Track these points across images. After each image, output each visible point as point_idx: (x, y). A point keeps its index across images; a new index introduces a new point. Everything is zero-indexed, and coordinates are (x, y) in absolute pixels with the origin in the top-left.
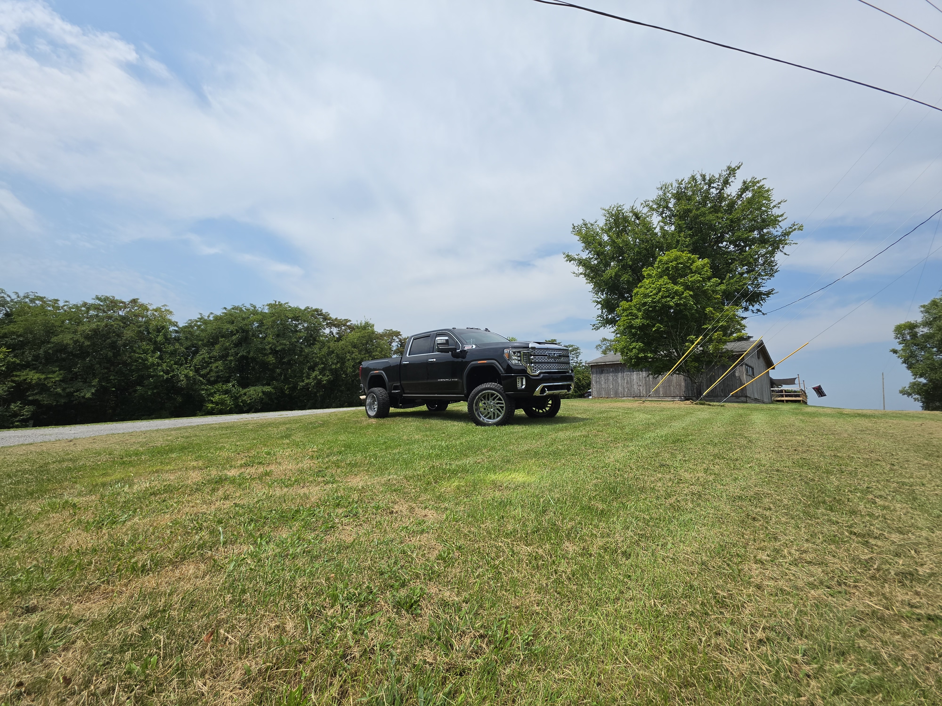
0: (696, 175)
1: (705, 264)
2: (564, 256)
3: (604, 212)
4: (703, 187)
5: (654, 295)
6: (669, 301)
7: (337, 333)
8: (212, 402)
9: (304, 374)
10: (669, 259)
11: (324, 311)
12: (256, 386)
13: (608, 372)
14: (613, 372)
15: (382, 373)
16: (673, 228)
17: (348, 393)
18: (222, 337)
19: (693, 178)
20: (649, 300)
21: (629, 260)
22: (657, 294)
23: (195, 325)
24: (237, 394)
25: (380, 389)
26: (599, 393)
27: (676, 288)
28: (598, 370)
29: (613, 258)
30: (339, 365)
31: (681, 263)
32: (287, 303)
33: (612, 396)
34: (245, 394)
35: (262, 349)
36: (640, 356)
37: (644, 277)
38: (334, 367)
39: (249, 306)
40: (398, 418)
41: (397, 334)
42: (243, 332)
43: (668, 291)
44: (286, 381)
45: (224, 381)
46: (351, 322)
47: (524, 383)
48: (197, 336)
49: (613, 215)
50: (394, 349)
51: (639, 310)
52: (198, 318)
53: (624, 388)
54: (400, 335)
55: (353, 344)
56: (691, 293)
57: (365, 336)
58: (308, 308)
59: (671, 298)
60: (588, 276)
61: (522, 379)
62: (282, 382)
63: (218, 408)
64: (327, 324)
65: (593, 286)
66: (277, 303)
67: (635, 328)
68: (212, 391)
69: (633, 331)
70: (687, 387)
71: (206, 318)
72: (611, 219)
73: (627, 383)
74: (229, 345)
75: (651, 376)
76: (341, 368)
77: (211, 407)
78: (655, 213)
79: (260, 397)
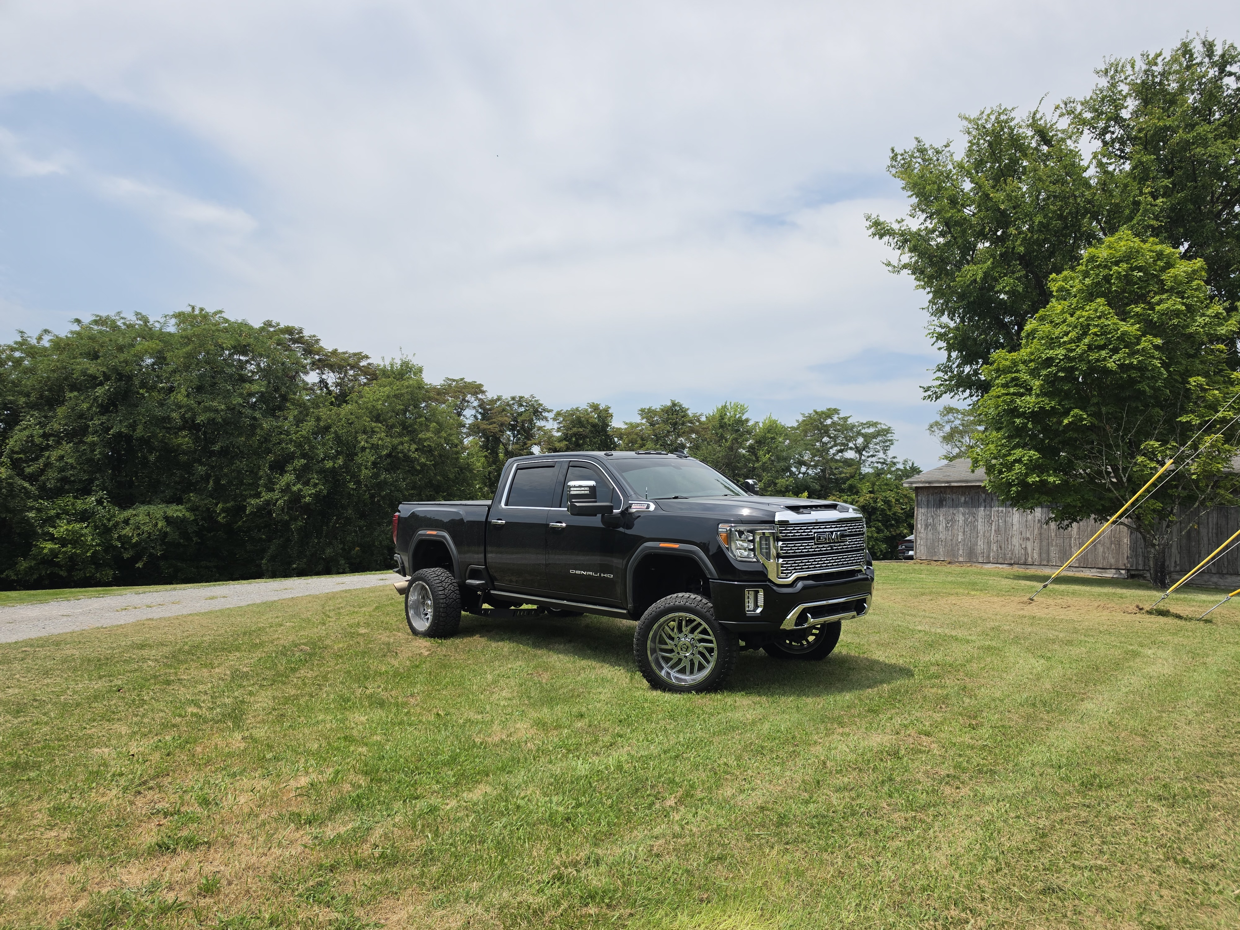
0: (1191, 41)
1: (1194, 272)
2: (868, 223)
3: (965, 123)
4: (1207, 72)
5: (1072, 341)
6: (1104, 359)
7: (337, 385)
8: (52, 538)
9: (260, 479)
10: (1112, 256)
11: (306, 333)
12: (149, 503)
13: (955, 505)
14: (966, 505)
15: (444, 537)
16: (1127, 167)
17: (362, 523)
18: (73, 387)
19: (1186, 50)
20: (1060, 352)
21: (1019, 242)
22: (1079, 339)
23: (10, 358)
24: (109, 520)
25: (438, 570)
26: (932, 549)
27: (1124, 327)
28: (931, 498)
29: (982, 235)
30: (340, 462)
31: (1140, 269)
32: (221, 312)
33: (961, 559)
34: (126, 522)
35: (163, 418)
36: (1030, 480)
37: (1051, 295)
38: (329, 464)
39: (131, 318)
40: (477, 637)
41: (477, 389)
42: (120, 380)
43: (1104, 333)
44: (219, 492)
45: (77, 490)
46: (369, 361)
47: (761, 601)
48: (13, 382)
49: (987, 133)
50: (469, 422)
51: (1034, 373)
52: (16, 343)
53: (989, 543)
54: (483, 392)
55: (375, 412)
56: (1159, 341)
57: (402, 395)
58: (268, 324)
59: (1111, 350)
60: (922, 272)
61: (757, 593)
62: (211, 496)
63: (65, 552)
64: (313, 363)
65: (931, 295)
66: (197, 312)
67: (1022, 415)
68: (53, 512)
69: (1018, 421)
70: (1134, 548)
71: (34, 342)
72: (982, 142)
73: (998, 531)
74: (89, 409)
75: (1053, 525)
76: (345, 466)
77: (51, 550)
78: (1086, 131)
79: (160, 531)
